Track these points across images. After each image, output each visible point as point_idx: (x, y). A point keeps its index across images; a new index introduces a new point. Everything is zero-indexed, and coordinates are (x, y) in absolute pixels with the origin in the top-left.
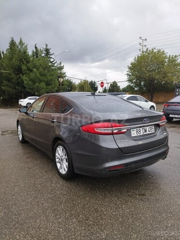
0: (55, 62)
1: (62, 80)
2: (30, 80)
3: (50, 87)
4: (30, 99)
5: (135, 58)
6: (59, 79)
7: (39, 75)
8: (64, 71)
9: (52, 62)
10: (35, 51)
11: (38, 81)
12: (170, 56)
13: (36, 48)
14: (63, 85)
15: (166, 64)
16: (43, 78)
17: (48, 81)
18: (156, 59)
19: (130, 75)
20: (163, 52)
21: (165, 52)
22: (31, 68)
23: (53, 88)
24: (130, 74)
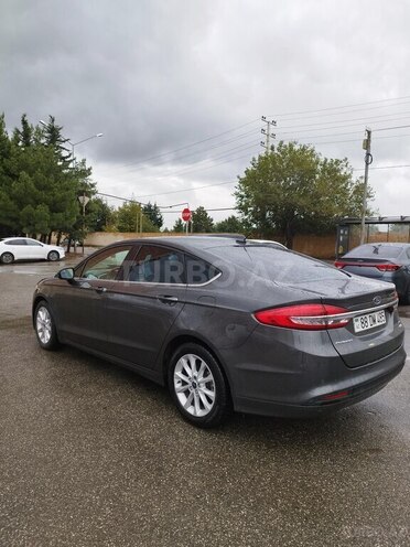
0: (71, 158)
1: (87, 199)
2: (11, 199)
3: (60, 215)
4: (10, 243)
5: (254, 160)
6: (81, 198)
7: (33, 186)
8: (92, 179)
9: (63, 158)
10: (21, 130)
11: (31, 201)
12: (326, 160)
13: (24, 123)
14: (88, 212)
15: (317, 176)
16: (43, 195)
17: (55, 202)
18: (299, 165)
19: (242, 197)
20: (312, 151)
21: (317, 151)
22: (14, 169)
23: (66, 219)
24: (243, 193)
